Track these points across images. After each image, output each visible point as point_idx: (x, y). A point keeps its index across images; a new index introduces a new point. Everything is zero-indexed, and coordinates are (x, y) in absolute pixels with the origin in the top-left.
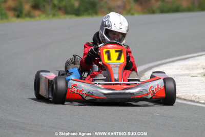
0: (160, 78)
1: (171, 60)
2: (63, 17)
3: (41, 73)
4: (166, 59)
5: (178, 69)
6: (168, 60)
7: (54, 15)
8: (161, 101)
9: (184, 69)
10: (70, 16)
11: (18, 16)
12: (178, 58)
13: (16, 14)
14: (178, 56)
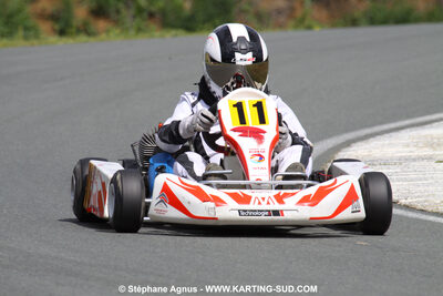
1: (393, 125)
2: (157, 34)
4: (381, 123)
5: (408, 146)
6: (386, 127)
7: (139, 30)
9: (421, 145)
10: (173, 32)
11: (62, 33)
12: (408, 122)
13: (57, 27)
14: (408, 117)
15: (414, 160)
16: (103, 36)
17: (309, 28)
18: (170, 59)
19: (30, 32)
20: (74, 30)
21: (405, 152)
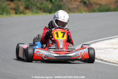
0: (86, 48)
1: (102, 39)
2: (41, 14)
4: (100, 38)
5: (106, 44)
6: (101, 39)
7: (37, 13)
8: (87, 61)
9: (110, 44)
10: (46, 13)
12: (106, 38)
14: (107, 37)
15: (108, 48)
16: (27, 14)
17: (82, 13)
18: (44, 21)
19: (8, 13)
20: (19, 13)
21: (105, 46)
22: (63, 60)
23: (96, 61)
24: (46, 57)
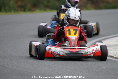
3: (32, 42)
11: (24, 11)
16: (35, 12)
22: (75, 58)
23: (108, 58)
24: (58, 55)
